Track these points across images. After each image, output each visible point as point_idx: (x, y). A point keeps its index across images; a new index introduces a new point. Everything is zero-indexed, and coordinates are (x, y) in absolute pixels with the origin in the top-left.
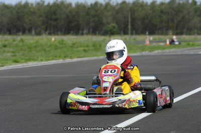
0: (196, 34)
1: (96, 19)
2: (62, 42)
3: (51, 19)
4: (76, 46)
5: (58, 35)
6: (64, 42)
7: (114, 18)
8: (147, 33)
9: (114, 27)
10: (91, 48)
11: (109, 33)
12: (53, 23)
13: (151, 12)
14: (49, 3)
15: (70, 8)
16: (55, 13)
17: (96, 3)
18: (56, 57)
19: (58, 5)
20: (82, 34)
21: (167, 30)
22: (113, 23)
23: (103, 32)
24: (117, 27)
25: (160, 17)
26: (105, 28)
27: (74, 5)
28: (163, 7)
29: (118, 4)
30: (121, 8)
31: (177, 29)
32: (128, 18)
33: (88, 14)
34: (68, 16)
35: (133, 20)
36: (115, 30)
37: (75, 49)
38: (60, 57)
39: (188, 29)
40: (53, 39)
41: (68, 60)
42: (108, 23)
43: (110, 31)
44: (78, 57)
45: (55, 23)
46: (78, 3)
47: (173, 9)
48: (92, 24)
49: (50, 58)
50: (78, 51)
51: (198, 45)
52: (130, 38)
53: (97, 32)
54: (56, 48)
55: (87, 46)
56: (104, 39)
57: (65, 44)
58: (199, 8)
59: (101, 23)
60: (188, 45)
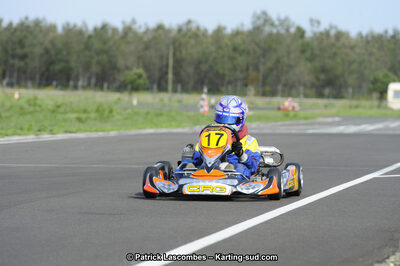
0: (302, 96)
1: (104, 57)
2: (33, 102)
3: (14, 56)
4: (61, 110)
5: (26, 87)
6: (38, 102)
7: (139, 58)
8: (205, 90)
9: (140, 76)
10: (93, 115)
11: (129, 87)
12: (18, 63)
13: (213, 48)
14: (11, 24)
15: (51, 35)
16: (21, 43)
17: (104, 27)
18: (21, 129)
19: (28, 27)
20: (76, 87)
21: (246, 85)
22: (138, 68)
23: (116, 85)
24: (145, 76)
25: (232, 59)
26: (121, 78)
27: (60, 29)
28: (238, 40)
29: (147, 30)
30: (154, 38)
31: (264, 84)
32: (168, 59)
33: (88, 47)
34: (47, 51)
35: (178, 63)
36: (141, 81)
37: (60, 117)
38: (29, 129)
39: (285, 85)
40: (17, 96)
41: (46, 137)
42: (128, 68)
43: (132, 82)
44: (66, 132)
45: (22, 64)
46: (68, 24)
47: (258, 44)
48: (95, 69)
49: (10, 132)
50: (65, 120)
51: (306, 118)
52: (170, 99)
53: (105, 85)
54: (22, 112)
55: (85, 111)
56: (119, 99)
57: (40, 106)
58: (308, 44)
59: (114, 67)
60: (287, 116)
